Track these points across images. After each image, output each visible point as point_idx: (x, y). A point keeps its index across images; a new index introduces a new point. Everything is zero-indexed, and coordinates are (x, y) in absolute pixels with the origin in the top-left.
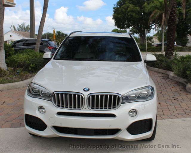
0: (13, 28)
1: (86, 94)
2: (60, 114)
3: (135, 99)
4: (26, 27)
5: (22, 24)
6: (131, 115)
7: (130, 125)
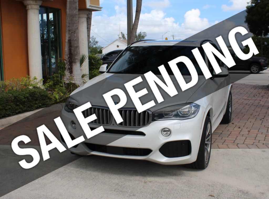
0: (121, 36)
3: (171, 117)
6: (164, 134)
7: (163, 146)
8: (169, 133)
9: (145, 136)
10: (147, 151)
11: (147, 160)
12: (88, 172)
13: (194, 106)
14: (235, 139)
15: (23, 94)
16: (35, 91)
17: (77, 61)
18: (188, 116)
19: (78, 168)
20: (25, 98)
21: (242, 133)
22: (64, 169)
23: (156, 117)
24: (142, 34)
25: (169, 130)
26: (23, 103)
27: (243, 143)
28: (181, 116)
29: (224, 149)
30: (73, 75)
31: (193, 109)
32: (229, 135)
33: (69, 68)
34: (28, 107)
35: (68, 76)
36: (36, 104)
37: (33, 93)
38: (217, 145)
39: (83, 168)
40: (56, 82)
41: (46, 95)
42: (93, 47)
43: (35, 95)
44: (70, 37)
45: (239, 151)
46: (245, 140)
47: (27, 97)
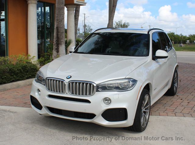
1: (67, 81)
2: (50, 96)
3: (112, 89)
4: (122, 25)
5: (119, 21)
6: (106, 102)
7: (104, 112)
8: (110, 101)
9: (91, 104)
10: (92, 116)
11: (92, 122)
12: (50, 130)
13: (132, 81)
14: (175, 108)
15: (17, 67)
16: (26, 66)
17: (62, 43)
18: (126, 89)
19: (43, 126)
20: (18, 70)
21: (182, 104)
22: (32, 126)
23: (100, 89)
24: (126, 24)
25: (110, 100)
26: (16, 74)
27: (181, 112)
28: (121, 89)
29: (163, 117)
30: (59, 54)
31: (131, 83)
32: (171, 105)
33: (56, 49)
34: (21, 77)
35: (55, 54)
36: (27, 75)
37: (25, 66)
38: (159, 113)
39: (47, 126)
40: (47, 59)
41: (35, 68)
42: (88, 33)
43: (26, 68)
44: (58, 25)
45: (175, 118)
46: (183, 110)
47: (20, 70)
